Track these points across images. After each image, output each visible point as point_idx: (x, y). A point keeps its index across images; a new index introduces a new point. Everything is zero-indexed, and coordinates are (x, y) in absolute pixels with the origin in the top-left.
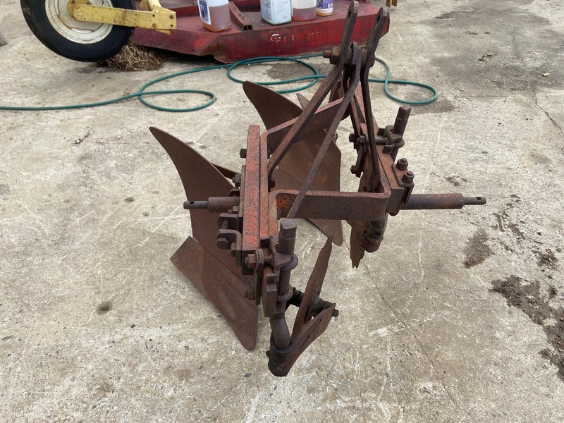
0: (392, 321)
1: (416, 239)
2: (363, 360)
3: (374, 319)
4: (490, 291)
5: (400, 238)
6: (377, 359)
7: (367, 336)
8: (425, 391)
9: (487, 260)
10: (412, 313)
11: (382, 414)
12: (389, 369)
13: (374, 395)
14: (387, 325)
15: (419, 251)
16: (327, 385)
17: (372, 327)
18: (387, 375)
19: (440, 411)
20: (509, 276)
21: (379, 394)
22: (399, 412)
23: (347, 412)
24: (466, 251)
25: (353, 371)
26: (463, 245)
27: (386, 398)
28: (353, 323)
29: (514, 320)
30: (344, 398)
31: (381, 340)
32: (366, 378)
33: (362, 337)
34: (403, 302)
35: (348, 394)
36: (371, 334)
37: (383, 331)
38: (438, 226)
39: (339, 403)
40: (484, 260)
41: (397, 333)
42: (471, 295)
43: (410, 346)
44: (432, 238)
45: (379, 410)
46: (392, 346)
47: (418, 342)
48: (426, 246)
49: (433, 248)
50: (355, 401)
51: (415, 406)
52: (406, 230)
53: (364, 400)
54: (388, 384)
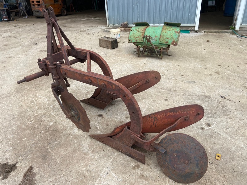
0: (50, 128)
1: (62, 162)
2: (52, 115)
3: (56, 125)
4: (17, 163)
5: (69, 157)
6: (49, 118)
7: (55, 120)
9: (22, 178)
10: (45, 134)
13: (44, 112)
14: (51, 126)
15: (57, 158)
17: (55, 123)
18: (43, 117)
20: (9, 177)
23: (49, 106)
24: (34, 175)
25: (53, 112)
26: (37, 177)
27: (41, 114)
28: (61, 120)
29: (5, 157)
31: (51, 122)
32: (49, 113)
34: (50, 135)
35: (51, 109)
36: (54, 121)
37: (51, 124)
38: (56, 179)
40: (24, 177)
41: (47, 126)
42: (25, 155)
43: (41, 126)
44: (54, 169)
45: (41, 111)
46: (46, 123)
47: (39, 128)
48: (55, 162)
49: (51, 164)
50: (48, 109)
52: (69, 163)
53: (46, 110)
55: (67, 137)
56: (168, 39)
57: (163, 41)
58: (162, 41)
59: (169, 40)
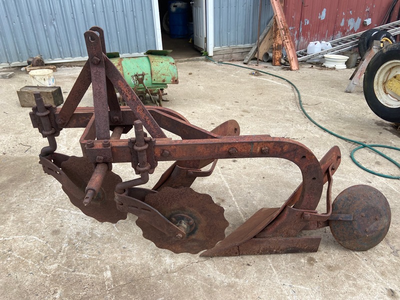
0: (115, 281)
2: (89, 260)
3: (119, 271)
6: (87, 267)
7: (107, 264)
8: (55, 292)
11: (50, 265)
12: (78, 273)
13: (63, 262)
14: (113, 278)
16: (78, 240)
17: (113, 268)
18: (74, 271)
19: (37, 297)
21: (63, 265)
22: (47, 273)
23: (59, 248)
25: (83, 253)
27: (59, 268)
28: (120, 257)
30: (68, 247)
31: (102, 271)
32: (76, 259)
33: (107, 261)
34: (133, 294)
35: (69, 249)
36: (108, 267)
37: (108, 274)
39: (65, 245)
41: (104, 282)
43: (91, 289)
45: (54, 263)
46: (94, 278)
47: (93, 295)
50: (64, 252)
51: (47, 284)
53: (62, 257)
54: (67, 271)
55: (169, 279)
56: (164, 75)
57: (158, 79)
58: (156, 79)
59: (167, 77)
